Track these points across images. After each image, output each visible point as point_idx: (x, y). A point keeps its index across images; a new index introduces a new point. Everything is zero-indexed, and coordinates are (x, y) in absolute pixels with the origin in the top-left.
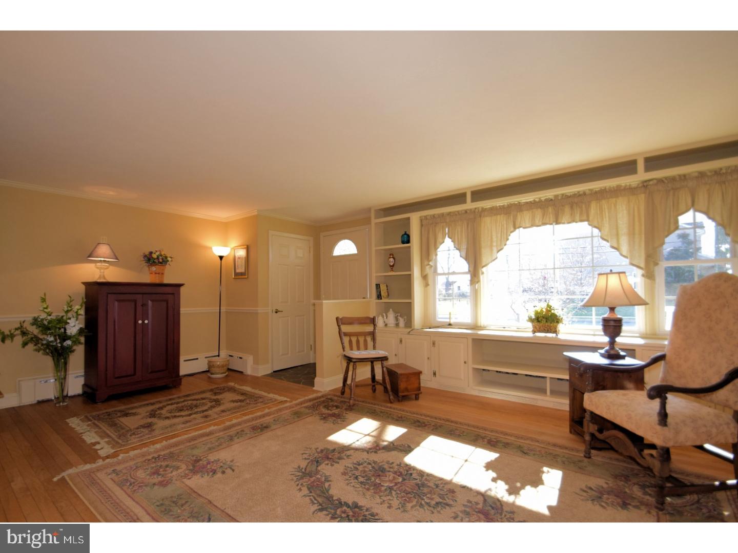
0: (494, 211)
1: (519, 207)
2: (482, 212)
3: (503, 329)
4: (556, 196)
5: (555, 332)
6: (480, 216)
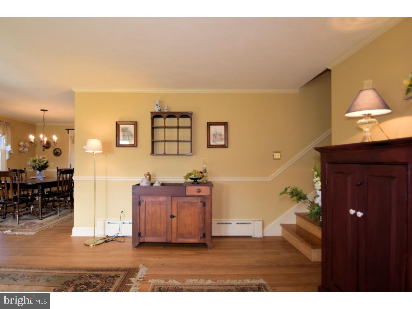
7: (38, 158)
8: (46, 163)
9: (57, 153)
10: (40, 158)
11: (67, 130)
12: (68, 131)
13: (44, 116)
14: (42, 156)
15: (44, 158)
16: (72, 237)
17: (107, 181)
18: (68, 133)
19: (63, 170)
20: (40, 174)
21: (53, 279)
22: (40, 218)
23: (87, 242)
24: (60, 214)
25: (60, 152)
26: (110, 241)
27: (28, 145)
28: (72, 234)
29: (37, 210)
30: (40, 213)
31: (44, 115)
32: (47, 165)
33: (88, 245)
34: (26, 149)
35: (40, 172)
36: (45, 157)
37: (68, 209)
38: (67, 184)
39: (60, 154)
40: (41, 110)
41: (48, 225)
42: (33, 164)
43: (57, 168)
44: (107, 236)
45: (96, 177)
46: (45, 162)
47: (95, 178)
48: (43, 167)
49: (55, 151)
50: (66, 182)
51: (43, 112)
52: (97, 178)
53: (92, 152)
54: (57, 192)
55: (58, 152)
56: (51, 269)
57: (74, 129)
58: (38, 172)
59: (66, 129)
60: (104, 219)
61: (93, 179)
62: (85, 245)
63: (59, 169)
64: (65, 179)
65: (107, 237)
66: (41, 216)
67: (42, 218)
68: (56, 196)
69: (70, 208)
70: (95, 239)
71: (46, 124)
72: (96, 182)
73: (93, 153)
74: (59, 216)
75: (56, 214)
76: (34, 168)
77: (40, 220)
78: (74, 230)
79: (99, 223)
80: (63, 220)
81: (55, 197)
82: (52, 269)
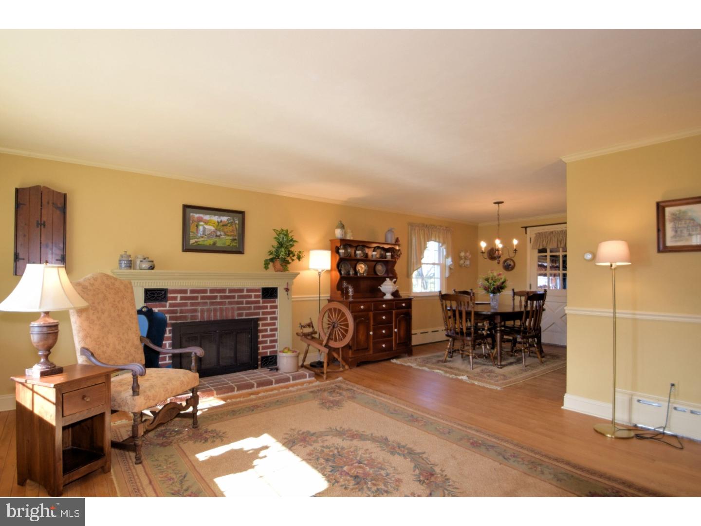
7: (491, 274)
8: (503, 283)
9: (509, 267)
10: (494, 276)
11: (524, 229)
12: (526, 229)
13: (498, 211)
14: (496, 271)
15: (500, 275)
16: (563, 410)
17: (635, 320)
18: (526, 233)
19: (532, 294)
20: (494, 298)
21: (565, 478)
22: (498, 365)
23: (599, 427)
24: (527, 364)
25: (512, 263)
26: (647, 438)
27: (470, 257)
28: (562, 405)
29: (494, 351)
30: (499, 358)
31: (499, 209)
32: (503, 285)
33: (603, 435)
34: (468, 262)
35: (493, 295)
36: (501, 273)
37: (538, 358)
38: (533, 317)
39: (513, 268)
40: (495, 203)
41: (514, 379)
42: (486, 284)
43: (513, 290)
44: (635, 426)
45: (617, 311)
46: (502, 281)
47: (615, 313)
48: (499, 289)
49: (506, 264)
50: (535, 312)
51: (497, 205)
52: (619, 313)
53: (609, 264)
54: (522, 328)
55: (510, 265)
56: (554, 459)
57: (566, 223)
58: (491, 295)
59: (522, 227)
60: (629, 392)
61: (612, 315)
62: (596, 431)
63: (515, 291)
64: (534, 309)
65: (634, 428)
66: (501, 362)
67: (501, 365)
68: (519, 334)
69: (539, 357)
70: (614, 427)
71: (501, 222)
72: (616, 319)
73: (611, 266)
74: (526, 366)
75: (520, 363)
76: (486, 289)
77: (498, 368)
78: (567, 398)
79: (621, 398)
80: (534, 375)
81: (519, 336)
82: (557, 460)
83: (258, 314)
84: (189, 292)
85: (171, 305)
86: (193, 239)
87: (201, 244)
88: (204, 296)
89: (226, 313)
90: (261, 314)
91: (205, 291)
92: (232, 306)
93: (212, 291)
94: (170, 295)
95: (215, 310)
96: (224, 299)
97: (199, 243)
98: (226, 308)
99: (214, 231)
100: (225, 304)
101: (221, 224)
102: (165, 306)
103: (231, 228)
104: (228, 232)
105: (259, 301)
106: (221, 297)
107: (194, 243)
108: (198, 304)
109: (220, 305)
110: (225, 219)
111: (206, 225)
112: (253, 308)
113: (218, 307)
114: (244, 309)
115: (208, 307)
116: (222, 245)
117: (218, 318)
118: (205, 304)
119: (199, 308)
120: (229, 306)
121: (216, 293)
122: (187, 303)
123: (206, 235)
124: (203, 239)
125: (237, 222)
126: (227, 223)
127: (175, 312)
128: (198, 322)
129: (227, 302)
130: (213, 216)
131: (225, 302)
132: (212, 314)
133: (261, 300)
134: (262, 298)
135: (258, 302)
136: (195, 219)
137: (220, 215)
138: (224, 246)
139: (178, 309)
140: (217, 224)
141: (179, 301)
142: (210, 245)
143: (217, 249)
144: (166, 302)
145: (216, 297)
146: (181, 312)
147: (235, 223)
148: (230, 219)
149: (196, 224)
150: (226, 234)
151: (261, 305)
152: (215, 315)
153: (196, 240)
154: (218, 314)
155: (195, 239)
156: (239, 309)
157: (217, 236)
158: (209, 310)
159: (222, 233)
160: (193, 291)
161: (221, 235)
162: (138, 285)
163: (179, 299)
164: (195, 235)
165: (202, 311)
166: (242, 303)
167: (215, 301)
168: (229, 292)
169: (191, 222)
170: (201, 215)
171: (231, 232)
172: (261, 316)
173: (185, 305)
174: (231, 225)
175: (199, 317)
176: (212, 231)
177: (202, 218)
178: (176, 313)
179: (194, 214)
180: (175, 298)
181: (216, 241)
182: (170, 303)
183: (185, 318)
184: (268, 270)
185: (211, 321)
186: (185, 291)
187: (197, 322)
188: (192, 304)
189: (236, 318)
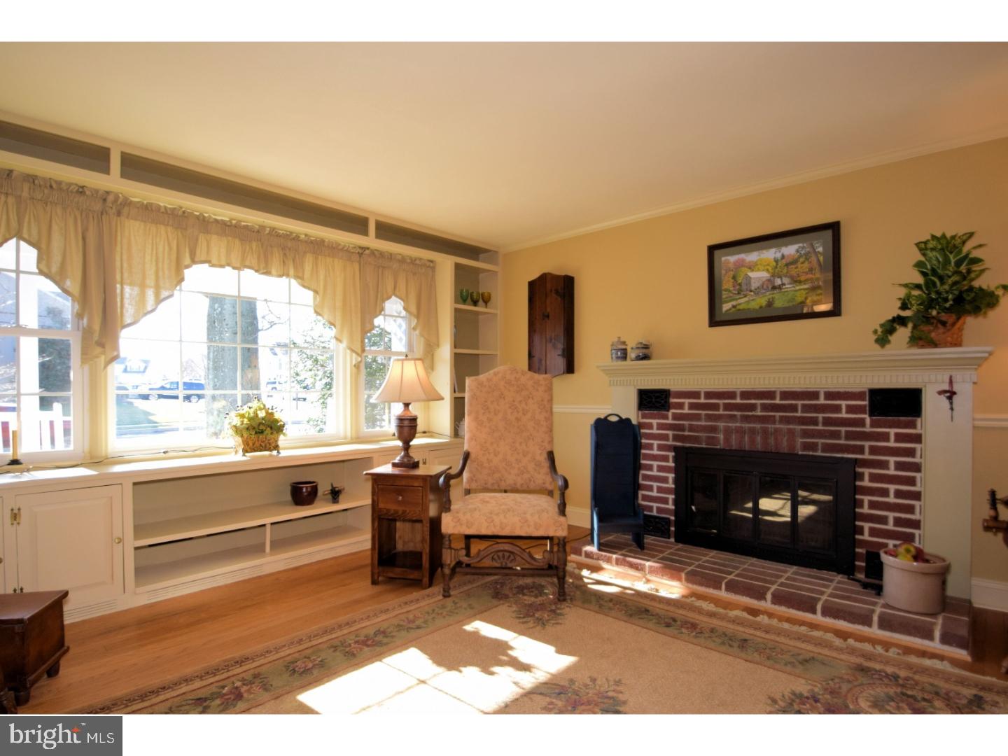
0: (150, 212)
1: (205, 224)
2: (122, 206)
3: (164, 455)
4: (263, 227)
5: (276, 447)
6: (119, 214)
83: (860, 450)
84: (702, 395)
85: (675, 417)
86: (727, 302)
87: (744, 309)
88: (730, 404)
89: (776, 439)
90: (867, 450)
91: (731, 395)
92: (791, 426)
93: (746, 395)
94: (673, 400)
95: (752, 431)
96: (772, 410)
97: (738, 307)
98: (776, 430)
99: (769, 280)
100: (774, 422)
101: (784, 262)
102: (666, 417)
103: (806, 265)
104: (798, 276)
105: (863, 420)
106: (765, 408)
107: (730, 309)
108: (719, 418)
109: (763, 423)
110: (790, 250)
111: (752, 271)
112: (843, 434)
113: (758, 426)
114: (821, 434)
115: (738, 425)
116: (786, 305)
117: (759, 447)
118: (732, 417)
119: (721, 425)
120: (782, 426)
121: (755, 399)
122: (700, 415)
123: (751, 291)
124: (746, 299)
125: (820, 249)
126: (796, 256)
127: (680, 428)
128: (720, 450)
129: (778, 418)
130: (764, 251)
131: (774, 416)
132: (746, 438)
133: (867, 417)
134: (871, 415)
135: (861, 423)
136: (731, 266)
137: (779, 246)
138: (791, 304)
139: (686, 423)
140: (774, 264)
141: (686, 411)
142: (761, 307)
143: (776, 314)
144: (668, 411)
145: (753, 407)
146: (691, 428)
147: (816, 253)
148: (803, 248)
149: (732, 273)
150: (796, 281)
151: (868, 429)
152: (753, 441)
153: (734, 303)
154: (759, 439)
155: (730, 301)
156: (806, 434)
157: (774, 288)
158: (740, 431)
159: (786, 280)
160: (709, 395)
161: (783, 284)
162: (628, 384)
163: (686, 406)
164: (731, 295)
165: (727, 431)
166: (814, 421)
167: (750, 414)
168: (781, 399)
169: (723, 272)
170: (742, 256)
171: (807, 273)
172: (867, 456)
173: (697, 417)
174: (807, 259)
175: (722, 442)
176: (764, 279)
177: (743, 260)
178: (683, 430)
179: (729, 258)
180: (681, 406)
181: (773, 298)
182: (673, 414)
183: (696, 439)
184: (888, 346)
185: (745, 451)
186: (695, 395)
187: (717, 449)
188: (709, 417)
189: (800, 453)
